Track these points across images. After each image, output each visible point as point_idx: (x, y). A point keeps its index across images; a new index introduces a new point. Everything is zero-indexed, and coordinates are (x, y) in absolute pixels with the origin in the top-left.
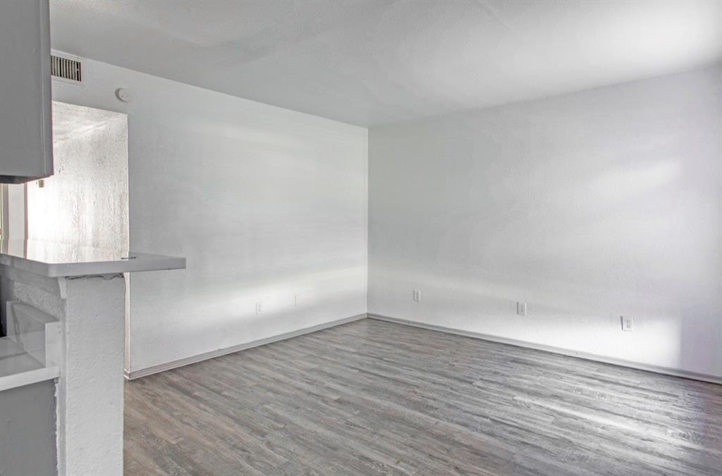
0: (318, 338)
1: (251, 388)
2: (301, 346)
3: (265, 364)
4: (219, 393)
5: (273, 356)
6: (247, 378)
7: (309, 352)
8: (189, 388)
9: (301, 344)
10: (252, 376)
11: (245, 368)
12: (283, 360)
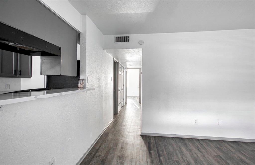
0: (232, 147)
1: (174, 161)
2: (217, 147)
3: (190, 150)
4: (159, 156)
5: (198, 147)
6: (177, 154)
7: (221, 154)
8: (152, 147)
9: (219, 146)
10: (179, 154)
11: (180, 148)
12: (201, 152)
